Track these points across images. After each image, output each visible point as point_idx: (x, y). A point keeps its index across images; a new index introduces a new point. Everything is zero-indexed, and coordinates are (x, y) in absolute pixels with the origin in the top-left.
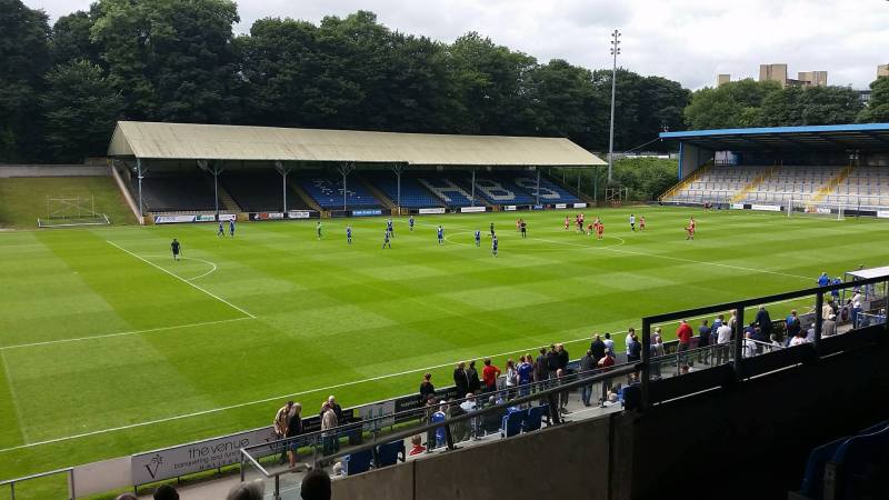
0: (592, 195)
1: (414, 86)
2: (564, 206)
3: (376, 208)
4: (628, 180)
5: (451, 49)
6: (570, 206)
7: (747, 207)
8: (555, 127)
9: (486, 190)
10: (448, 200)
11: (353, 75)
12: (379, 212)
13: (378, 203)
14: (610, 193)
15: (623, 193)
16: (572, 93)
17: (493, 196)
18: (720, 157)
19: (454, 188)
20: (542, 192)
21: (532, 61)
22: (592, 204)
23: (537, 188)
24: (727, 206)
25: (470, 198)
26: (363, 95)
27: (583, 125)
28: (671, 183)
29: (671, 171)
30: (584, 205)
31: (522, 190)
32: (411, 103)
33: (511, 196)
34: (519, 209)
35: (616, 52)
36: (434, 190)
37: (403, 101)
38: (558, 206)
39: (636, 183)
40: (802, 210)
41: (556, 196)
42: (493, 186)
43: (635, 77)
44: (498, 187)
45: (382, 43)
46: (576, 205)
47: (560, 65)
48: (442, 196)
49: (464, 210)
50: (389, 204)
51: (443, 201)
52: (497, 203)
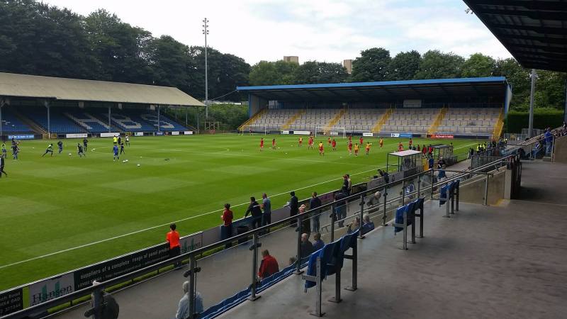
0: (195, 126)
1: (59, 43)
2: (177, 133)
3: (30, 133)
4: (218, 117)
5: (87, 20)
6: (182, 133)
7: (291, 133)
8: (167, 81)
9: (119, 122)
10: (89, 128)
11: (5, 30)
12: (32, 136)
13: (32, 130)
14: (208, 125)
15: (216, 125)
16: (177, 58)
17: (125, 126)
18: (272, 103)
19: (94, 120)
20: (161, 124)
21: (148, 34)
22: (196, 132)
23: (158, 121)
24: (279, 132)
25: (108, 127)
26: (14, 46)
27: (187, 80)
28: (245, 119)
29: (244, 111)
30: (191, 133)
31: (147, 122)
32: (57, 55)
33: (139, 126)
34: (145, 134)
35: (206, 33)
36: (78, 121)
37: (50, 54)
38: (173, 133)
39: (223, 119)
40: (322, 133)
41: (171, 126)
42: (125, 118)
43: (217, 53)
44: (128, 120)
45: (31, 9)
46: (185, 133)
47: (167, 40)
48: (84, 125)
49: (102, 135)
50: (41, 130)
51: (85, 128)
52: (128, 130)
